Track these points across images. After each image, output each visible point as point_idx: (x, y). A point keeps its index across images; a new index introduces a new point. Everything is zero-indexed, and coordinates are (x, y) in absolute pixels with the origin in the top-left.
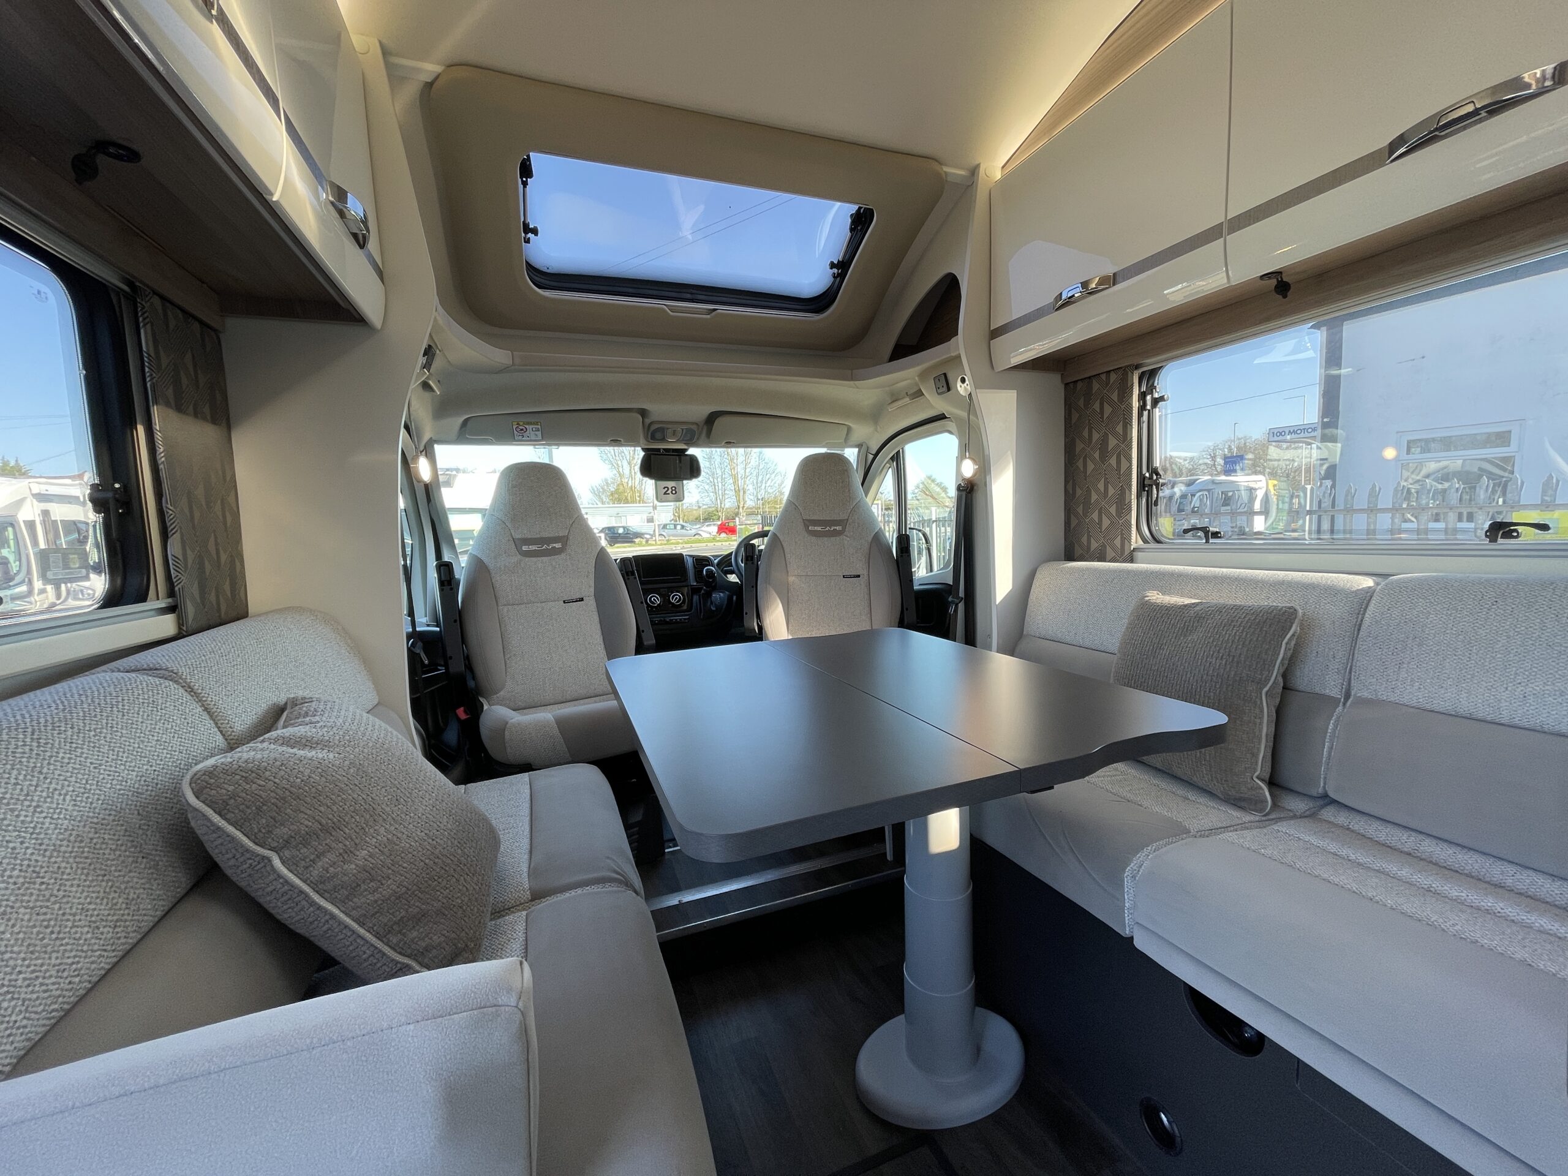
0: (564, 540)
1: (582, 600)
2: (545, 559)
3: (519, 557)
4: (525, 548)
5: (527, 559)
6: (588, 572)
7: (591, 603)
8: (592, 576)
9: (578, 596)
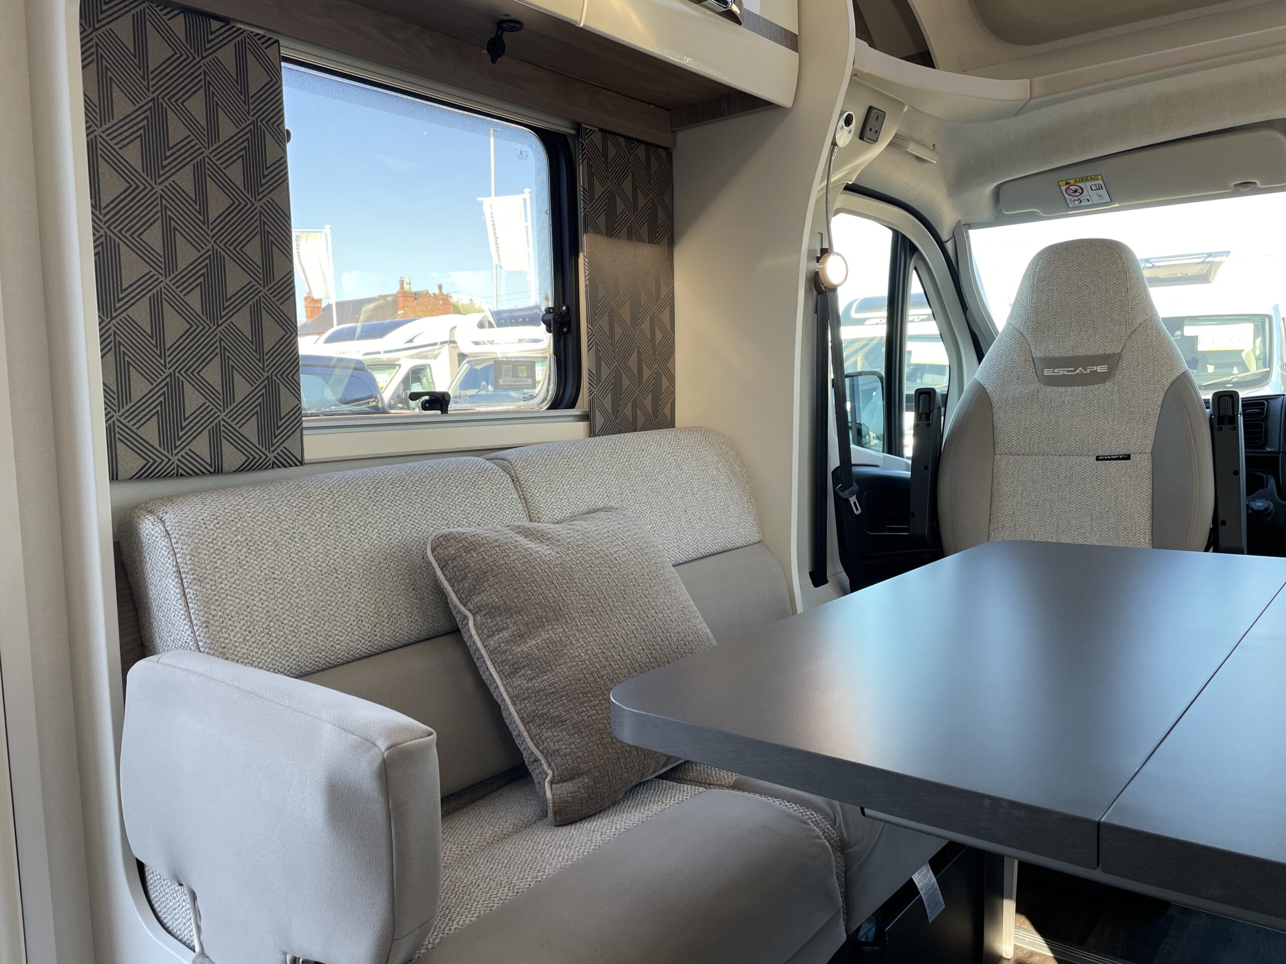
0: (1112, 361)
1: (1127, 457)
2: (1078, 389)
3: (1038, 385)
4: (1047, 372)
5: (1049, 389)
6: (1148, 414)
7: (1142, 463)
8: (1154, 421)
9: (1123, 452)
